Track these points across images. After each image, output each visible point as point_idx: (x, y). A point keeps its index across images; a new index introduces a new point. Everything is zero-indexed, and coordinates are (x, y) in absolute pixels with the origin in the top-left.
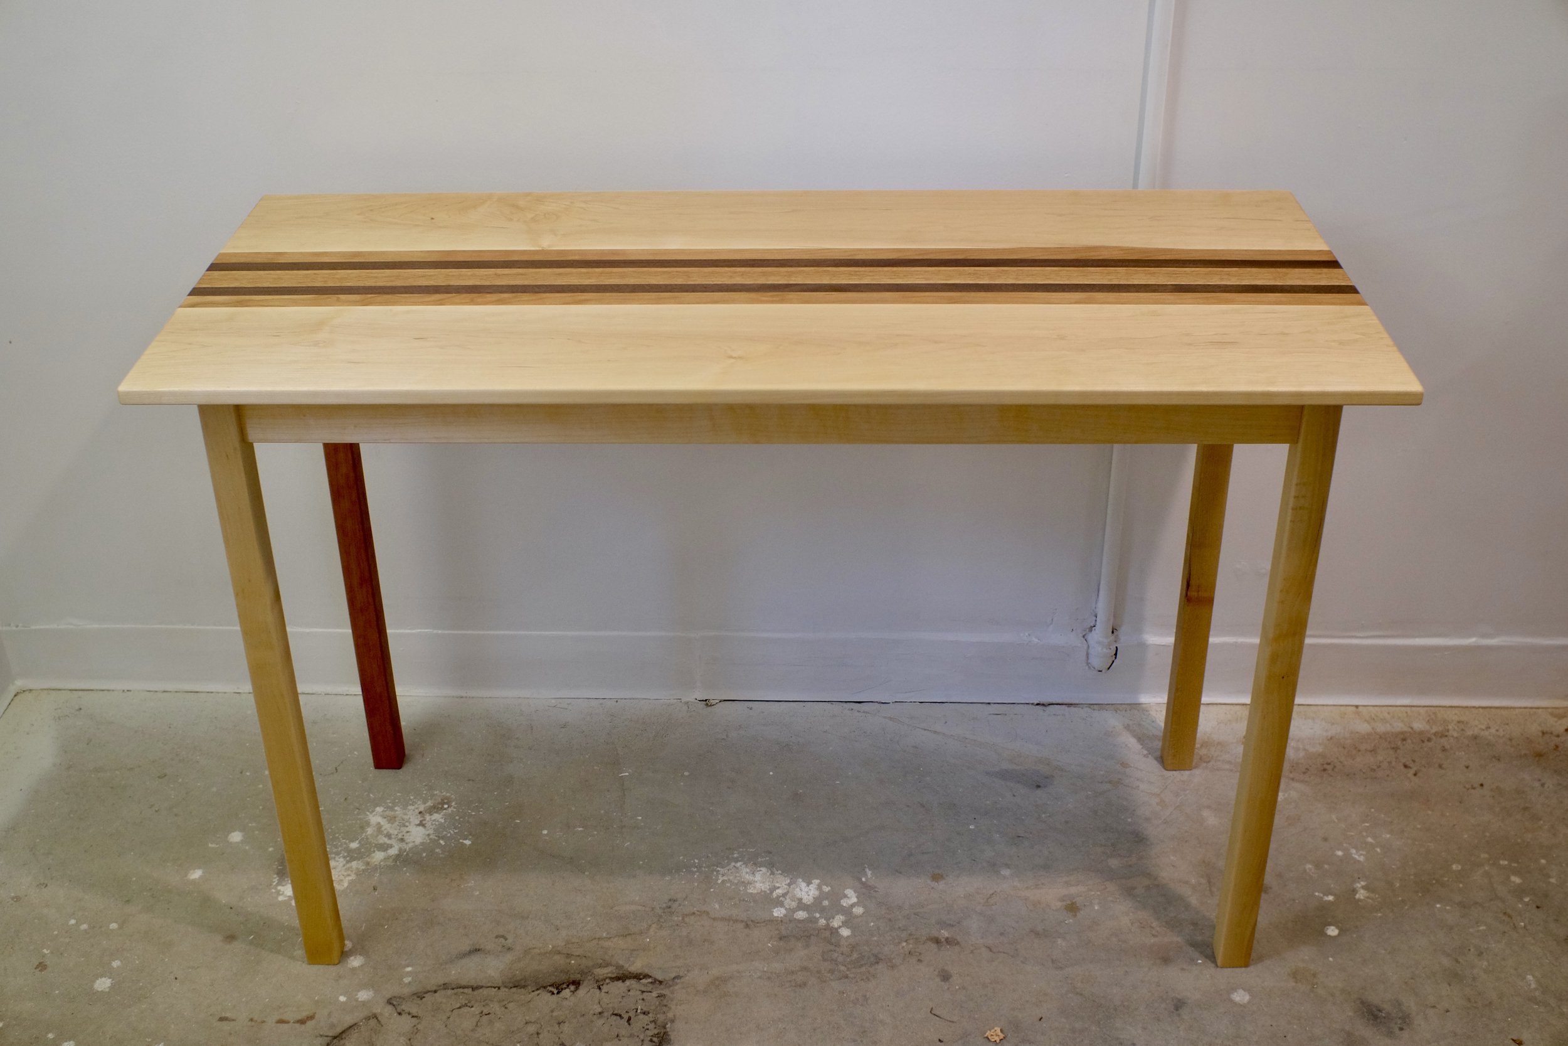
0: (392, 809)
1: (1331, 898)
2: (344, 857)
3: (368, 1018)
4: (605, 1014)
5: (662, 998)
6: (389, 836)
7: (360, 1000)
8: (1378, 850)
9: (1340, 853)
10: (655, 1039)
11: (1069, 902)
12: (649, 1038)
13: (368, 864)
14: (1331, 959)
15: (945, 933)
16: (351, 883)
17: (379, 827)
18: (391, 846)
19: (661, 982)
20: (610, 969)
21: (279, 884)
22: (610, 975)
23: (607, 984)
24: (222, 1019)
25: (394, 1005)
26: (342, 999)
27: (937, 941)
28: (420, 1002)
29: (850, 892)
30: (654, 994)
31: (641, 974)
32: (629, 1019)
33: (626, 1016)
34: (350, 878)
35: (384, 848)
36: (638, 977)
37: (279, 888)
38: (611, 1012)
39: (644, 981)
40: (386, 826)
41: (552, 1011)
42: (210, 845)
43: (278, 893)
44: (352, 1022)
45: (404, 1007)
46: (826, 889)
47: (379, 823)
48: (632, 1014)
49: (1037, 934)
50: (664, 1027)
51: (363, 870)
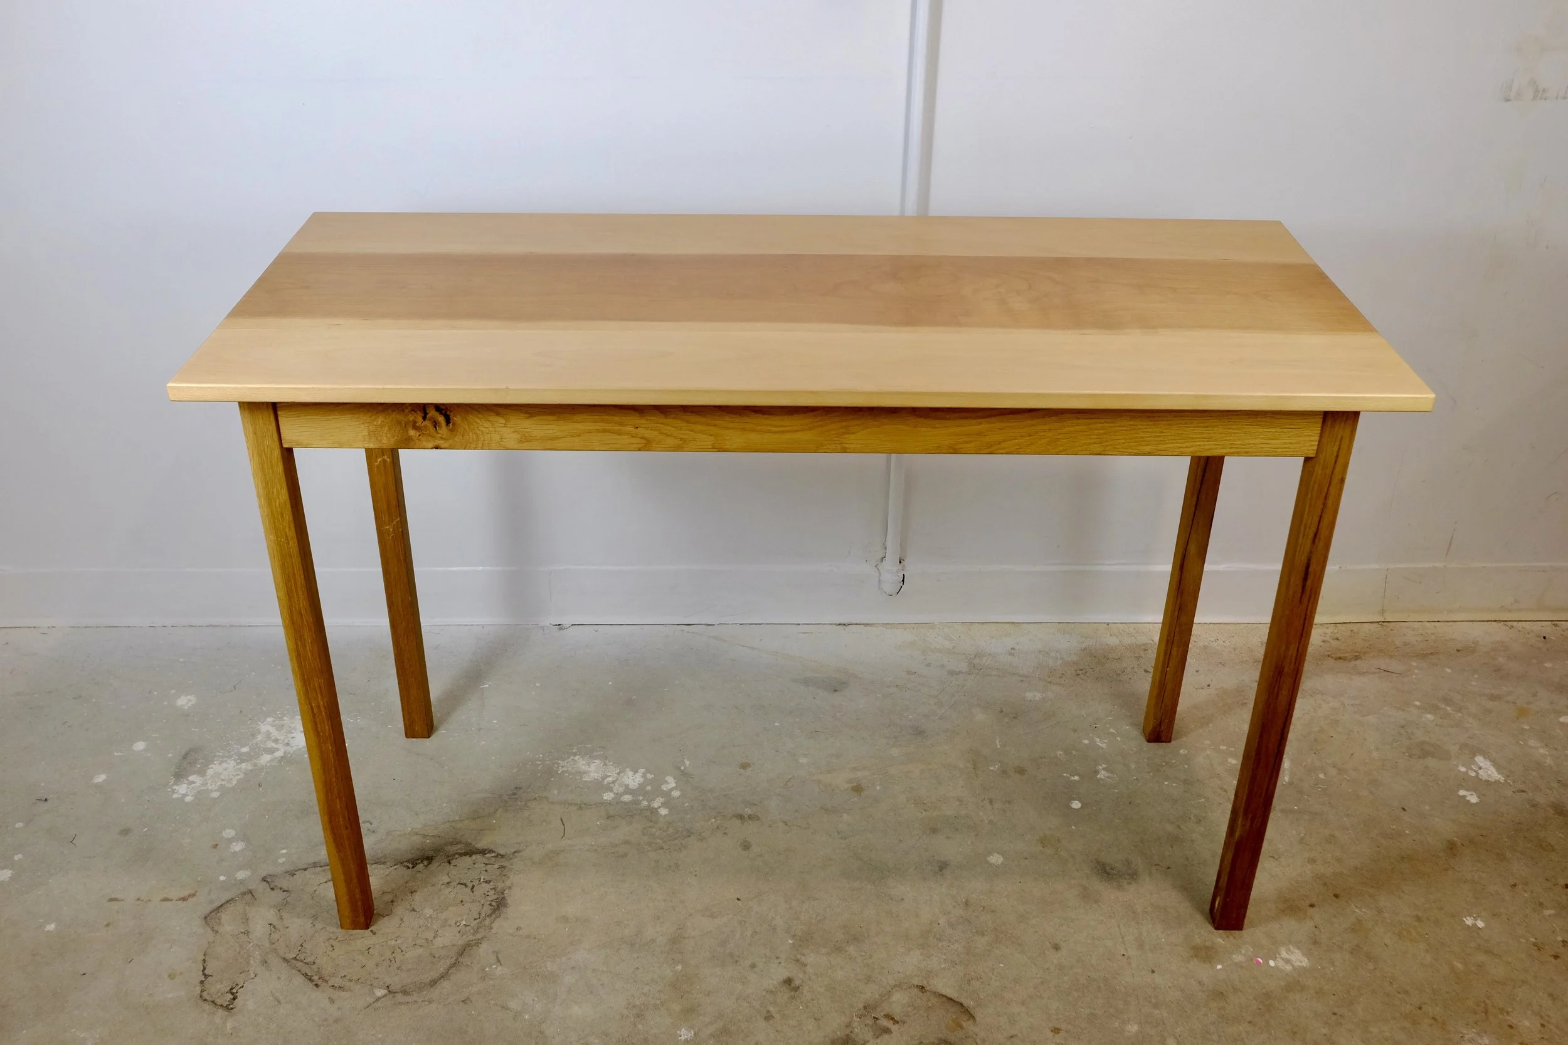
0: (281, 719)
1: (1076, 778)
2: (235, 760)
3: (244, 894)
4: (452, 884)
5: (503, 869)
6: (276, 741)
7: (238, 879)
8: (1119, 739)
9: (1086, 742)
10: (494, 904)
11: (855, 784)
12: (489, 903)
13: (255, 765)
14: (1073, 827)
15: (749, 811)
16: (238, 781)
17: (268, 733)
18: (277, 750)
19: (502, 856)
20: (459, 846)
21: (176, 783)
22: (459, 851)
23: (456, 859)
24: (111, 900)
25: (268, 882)
26: (222, 878)
27: (741, 817)
28: (291, 879)
29: (670, 779)
30: (496, 866)
31: (486, 850)
32: (473, 887)
33: (470, 885)
34: (239, 777)
35: (271, 751)
36: (483, 852)
37: (175, 787)
38: (458, 882)
39: (488, 855)
40: (275, 733)
41: (407, 883)
42: (116, 754)
43: (173, 792)
44: (230, 898)
45: (278, 883)
46: (650, 776)
47: (268, 731)
48: (476, 883)
49: (827, 810)
50: (503, 894)
51: (251, 770)
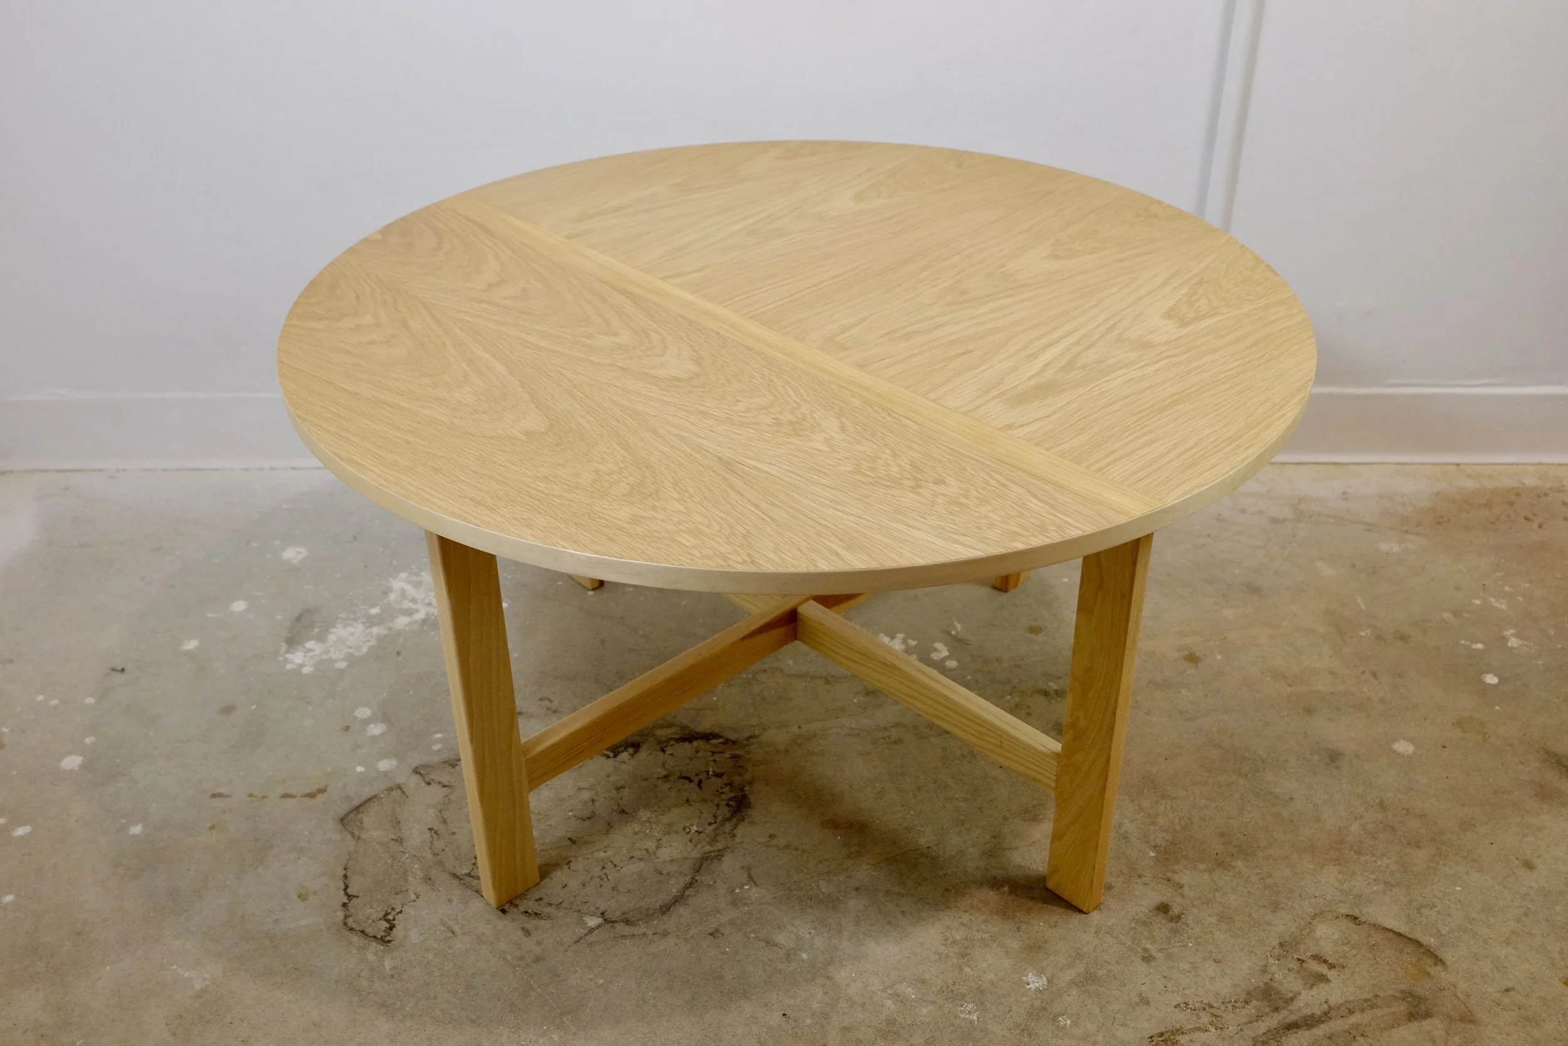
0: (417, 574)
1: (1480, 646)
2: (363, 623)
3: (391, 789)
4: (672, 778)
5: (737, 759)
6: (414, 601)
7: (380, 770)
8: (1520, 599)
9: (1478, 602)
10: (732, 803)
11: (1187, 653)
12: (725, 802)
13: (390, 629)
14: (1497, 707)
15: (1053, 685)
16: (370, 649)
17: (403, 594)
18: (417, 611)
19: (734, 742)
20: (673, 730)
21: (287, 652)
22: (674, 736)
23: (672, 745)
24: (214, 796)
25: (421, 775)
26: (360, 769)
27: (1046, 694)
28: (452, 770)
29: (939, 645)
30: (727, 755)
31: (710, 734)
32: (700, 782)
33: (696, 780)
34: (370, 644)
35: (409, 612)
36: (707, 737)
37: (289, 656)
38: (678, 775)
39: (713, 741)
40: (411, 591)
41: (608, 776)
42: (209, 615)
43: (287, 661)
44: (372, 794)
45: (434, 776)
46: (913, 643)
47: (403, 589)
48: (703, 777)
49: (1157, 685)
50: (742, 789)
51: (385, 636)
